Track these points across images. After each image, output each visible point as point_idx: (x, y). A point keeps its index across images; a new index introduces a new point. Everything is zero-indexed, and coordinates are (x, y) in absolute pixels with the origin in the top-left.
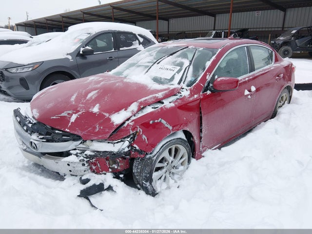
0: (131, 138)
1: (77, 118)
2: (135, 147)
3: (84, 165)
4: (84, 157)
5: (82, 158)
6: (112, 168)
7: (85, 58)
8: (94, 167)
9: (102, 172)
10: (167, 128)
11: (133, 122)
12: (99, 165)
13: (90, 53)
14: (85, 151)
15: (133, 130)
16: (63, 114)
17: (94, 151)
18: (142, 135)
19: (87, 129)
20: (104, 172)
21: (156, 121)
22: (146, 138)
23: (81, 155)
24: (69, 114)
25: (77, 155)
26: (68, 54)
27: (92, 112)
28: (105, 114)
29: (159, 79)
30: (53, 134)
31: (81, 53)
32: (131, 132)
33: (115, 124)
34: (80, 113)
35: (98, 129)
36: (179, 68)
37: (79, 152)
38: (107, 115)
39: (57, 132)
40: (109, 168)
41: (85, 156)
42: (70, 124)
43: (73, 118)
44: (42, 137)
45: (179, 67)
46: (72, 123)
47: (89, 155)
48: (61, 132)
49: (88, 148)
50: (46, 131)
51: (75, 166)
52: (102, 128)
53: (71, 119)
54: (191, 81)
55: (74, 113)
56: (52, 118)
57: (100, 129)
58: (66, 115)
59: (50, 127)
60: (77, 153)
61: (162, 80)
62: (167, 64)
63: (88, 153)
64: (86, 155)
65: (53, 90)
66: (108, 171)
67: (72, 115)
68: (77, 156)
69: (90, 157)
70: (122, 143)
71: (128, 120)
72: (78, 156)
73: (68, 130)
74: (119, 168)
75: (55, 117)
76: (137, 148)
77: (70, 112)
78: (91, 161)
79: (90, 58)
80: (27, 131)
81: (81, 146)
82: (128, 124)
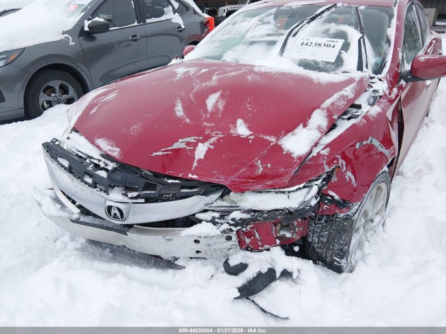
0: (324, 180)
1: (209, 151)
2: (332, 197)
3: (229, 238)
4: (230, 225)
5: (226, 226)
6: (282, 238)
7: (94, 39)
8: (248, 241)
9: (262, 246)
10: (381, 153)
11: (328, 149)
12: (257, 235)
13: (103, 28)
14: (230, 212)
15: (329, 164)
16: (176, 146)
17: (248, 211)
18: (346, 172)
19: (237, 170)
20: (266, 247)
21: (365, 143)
22: (352, 177)
23: (222, 221)
24: (188, 144)
25: (213, 221)
26: (64, 33)
27: (239, 136)
28: (267, 138)
29: (313, 63)
30: (159, 187)
31: (86, 29)
32: (327, 169)
33: (295, 156)
34: (213, 140)
35: (261, 169)
36: (341, 42)
37: (217, 215)
38: (272, 139)
39: (170, 181)
40: (276, 238)
41: (232, 222)
42: (195, 164)
43: (201, 151)
44: (135, 194)
45: (343, 41)
46: (199, 161)
47: (241, 219)
48: (177, 181)
49: (235, 208)
50: (143, 181)
51: (210, 242)
52: (269, 165)
53: (197, 152)
54: (376, 64)
55: (199, 141)
56: (154, 154)
57: (265, 168)
58: (183, 146)
59: (151, 174)
60: (214, 218)
61: (321, 65)
62: (313, 36)
63: (237, 215)
64: (233, 220)
65: (110, 97)
66: (273, 244)
67: (196, 145)
68: (215, 224)
69: (243, 222)
70: (307, 190)
71: (316, 145)
72: (218, 223)
73: (195, 177)
74: (295, 236)
75: (160, 153)
76: (337, 197)
77: (191, 139)
78: (244, 229)
79: (101, 38)
80: (94, 185)
81: (220, 203)
82: (318, 153)
